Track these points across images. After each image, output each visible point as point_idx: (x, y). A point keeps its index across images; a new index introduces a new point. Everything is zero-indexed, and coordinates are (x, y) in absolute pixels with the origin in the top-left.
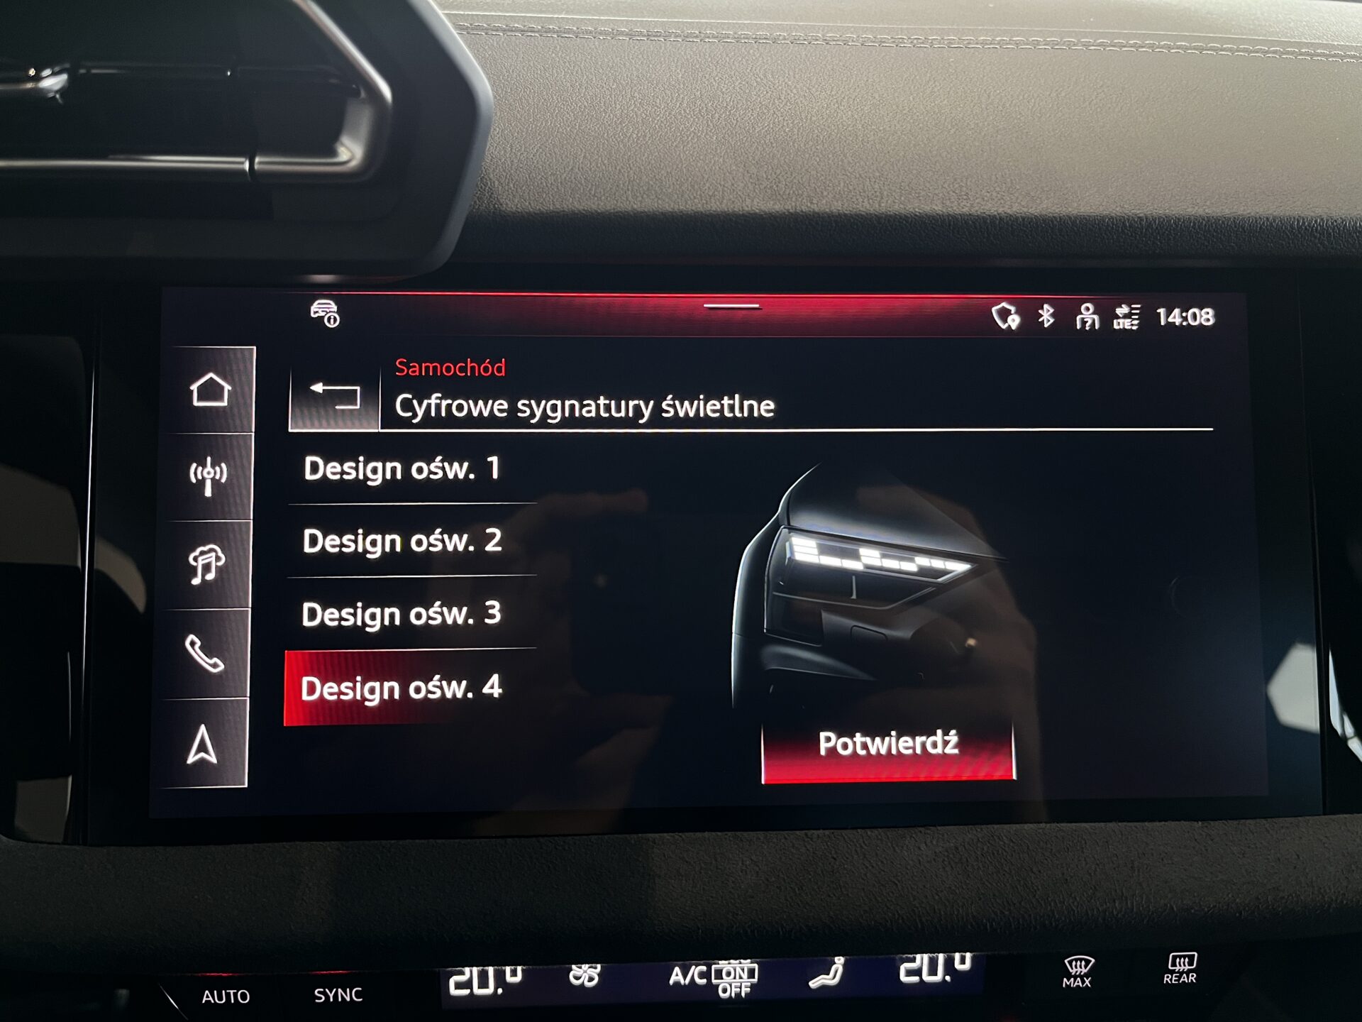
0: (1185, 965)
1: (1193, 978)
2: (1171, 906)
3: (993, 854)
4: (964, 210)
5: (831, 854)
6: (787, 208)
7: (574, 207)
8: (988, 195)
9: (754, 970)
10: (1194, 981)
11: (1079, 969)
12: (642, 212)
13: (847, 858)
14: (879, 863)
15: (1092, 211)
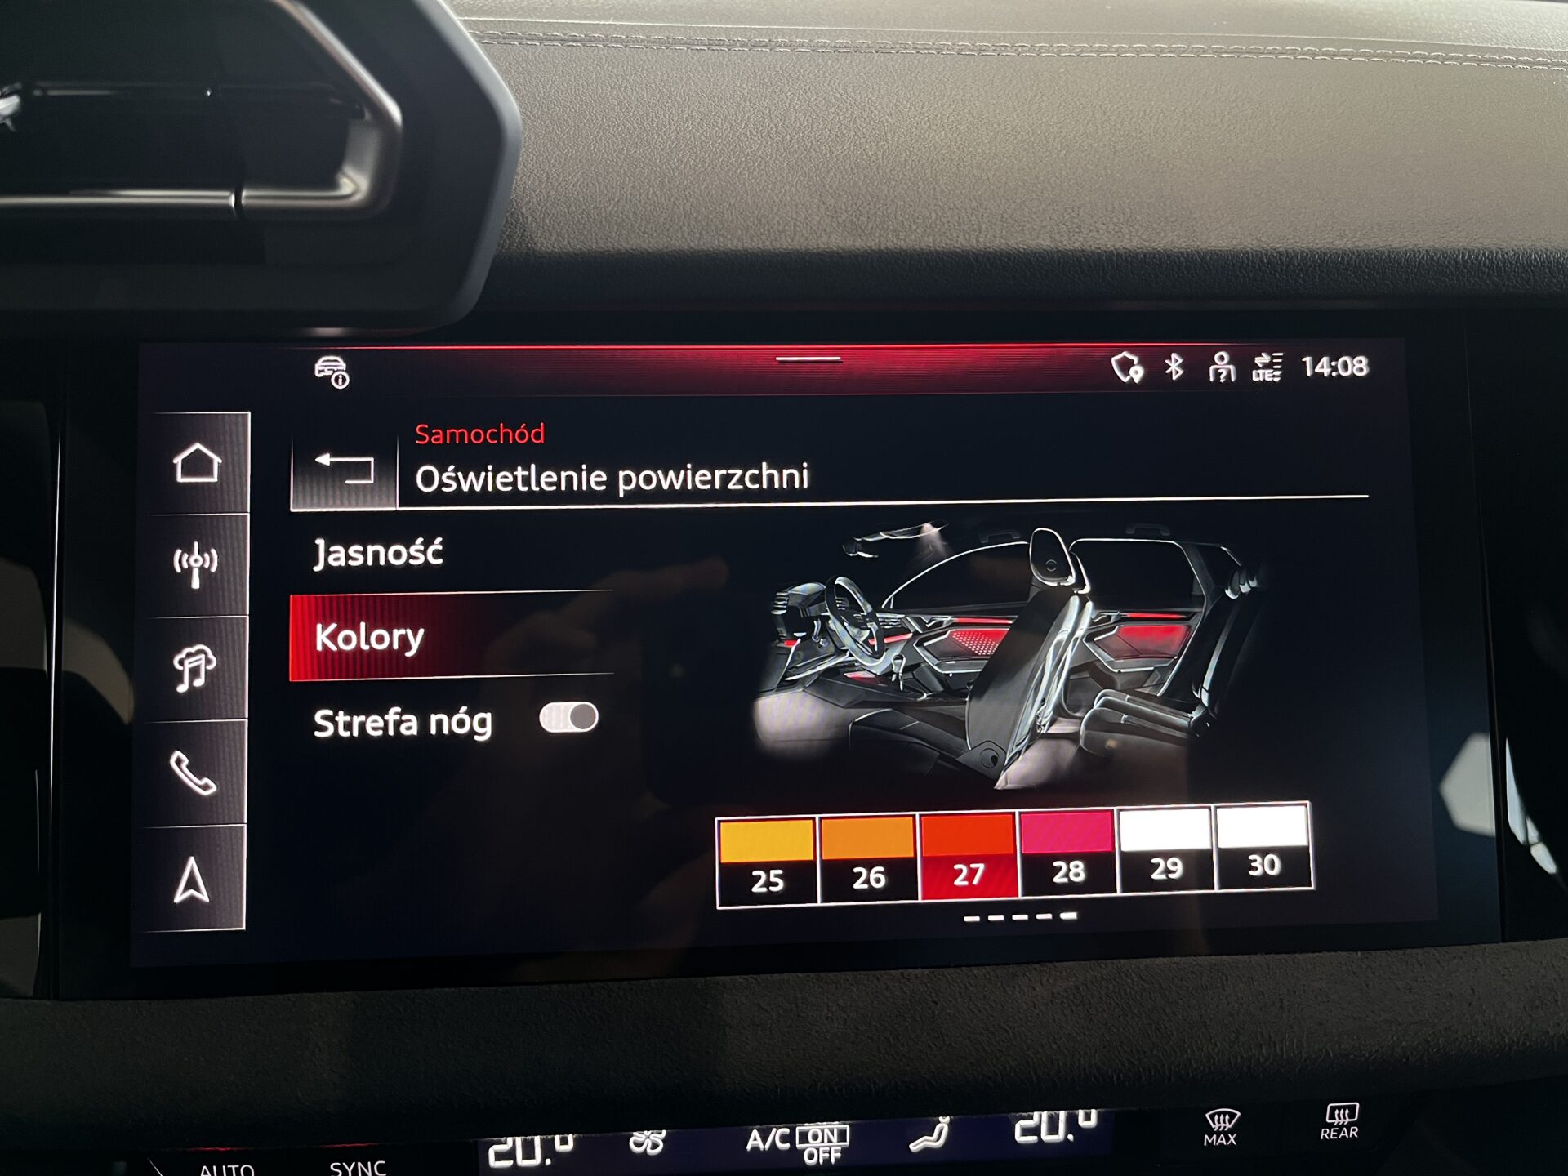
0: (1345, 1118)
1: (1354, 1132)
2: (1326, 1051)
3: (1120, 994)
4: (1076, 245)
5: (931, 997)
6: (869, 245)
7: (622, 245)
8: (1104, 227)
9: (845, 1131)
10: (1356, 1136)
11: (1222, 1125)
12: (699, 251)
13: (950, 1001)
14: (987, 1007)
15: (1224, 244)
